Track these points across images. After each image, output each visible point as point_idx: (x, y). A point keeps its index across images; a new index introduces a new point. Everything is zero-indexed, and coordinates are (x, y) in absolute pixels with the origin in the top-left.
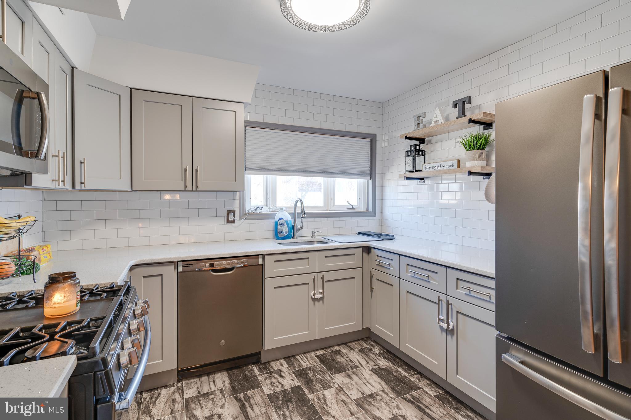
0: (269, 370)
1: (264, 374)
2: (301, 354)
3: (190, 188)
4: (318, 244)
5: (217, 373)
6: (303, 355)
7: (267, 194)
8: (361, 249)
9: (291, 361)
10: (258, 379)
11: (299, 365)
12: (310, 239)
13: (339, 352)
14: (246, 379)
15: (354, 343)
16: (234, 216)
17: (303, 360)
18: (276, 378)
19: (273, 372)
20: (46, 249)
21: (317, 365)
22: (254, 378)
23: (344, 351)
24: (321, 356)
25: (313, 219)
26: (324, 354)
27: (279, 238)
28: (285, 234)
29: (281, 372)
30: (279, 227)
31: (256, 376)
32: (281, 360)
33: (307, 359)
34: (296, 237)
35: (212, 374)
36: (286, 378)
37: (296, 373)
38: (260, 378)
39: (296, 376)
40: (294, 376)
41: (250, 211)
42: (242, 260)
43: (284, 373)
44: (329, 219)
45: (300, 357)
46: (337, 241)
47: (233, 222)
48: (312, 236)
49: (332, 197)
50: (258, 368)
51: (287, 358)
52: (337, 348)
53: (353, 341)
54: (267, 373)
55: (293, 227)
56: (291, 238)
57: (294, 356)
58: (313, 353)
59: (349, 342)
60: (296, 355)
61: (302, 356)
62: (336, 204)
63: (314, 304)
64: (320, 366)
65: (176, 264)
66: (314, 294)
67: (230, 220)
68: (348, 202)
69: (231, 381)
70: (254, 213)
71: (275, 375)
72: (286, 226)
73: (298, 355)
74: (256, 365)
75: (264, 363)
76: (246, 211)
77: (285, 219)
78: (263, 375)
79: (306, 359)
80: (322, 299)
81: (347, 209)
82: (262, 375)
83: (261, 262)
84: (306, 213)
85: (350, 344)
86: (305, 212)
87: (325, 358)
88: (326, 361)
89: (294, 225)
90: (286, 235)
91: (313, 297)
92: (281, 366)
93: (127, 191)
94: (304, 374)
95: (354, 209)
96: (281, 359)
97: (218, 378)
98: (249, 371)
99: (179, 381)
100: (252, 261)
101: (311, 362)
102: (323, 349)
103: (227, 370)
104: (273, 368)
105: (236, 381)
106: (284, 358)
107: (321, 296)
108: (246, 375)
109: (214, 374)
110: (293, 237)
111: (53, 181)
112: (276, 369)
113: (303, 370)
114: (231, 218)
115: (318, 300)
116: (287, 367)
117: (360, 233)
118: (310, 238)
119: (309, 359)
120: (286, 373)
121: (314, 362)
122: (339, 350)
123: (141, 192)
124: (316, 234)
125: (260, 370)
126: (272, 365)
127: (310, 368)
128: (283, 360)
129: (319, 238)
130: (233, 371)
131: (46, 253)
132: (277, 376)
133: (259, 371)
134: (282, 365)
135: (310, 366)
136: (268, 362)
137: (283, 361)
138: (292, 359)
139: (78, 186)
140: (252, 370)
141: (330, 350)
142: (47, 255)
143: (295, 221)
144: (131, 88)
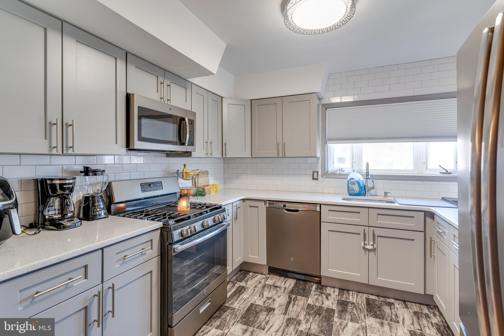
0: (323, 291)
1: (317, 292)
2: (355, 291)
3: (280, 156)
4: (387, 203)
5: (291, 279)
6: (356, 293)
7: (353, 159)
8: (423, 213)
9: (343, 293)
10: (311, 292)
11: (347, 298)
12: (382, 198)
13: (390, 305)
14: (304, 289)
15: (414, 304)
16: (318, 175)
17: (352, 296)
18: (322, 297)
19: (324, 293)
20: (215, 186)
21: (361, 304)
22: (309, 291)
23: (397, 305)
24: (371, 300)
25: (389, 181)
26: (375, 300)
27: (350, 195)
28: (355, 191)
29: (329, 296)
30: (350, 185)
31: (311, 290)
32: (336, 289)
33: (357, 297)
34: (368, 195)
35: (288, 278)
36: (330, 301)
37: (340, 301)
38: (313, 293)
39: (337, 303)
40: (336, 302)
41: (331, 172)
42: (304, 206)
43: (331, 297)
44: (408, 182)
45: (353, 293)
46: (401, 203)
47: (317, 179)
48: (385, 196)
49: (424, 161)
50: (316, 286)
51: (342, 290)
52: (392, 301)
53: (415, 303)
54: (319, 292)
55: (365, 186)
56: (363, 196)
57: (348, 291)
58: (367, 295)
59: (410, 302)
60: (351, 291)
61: (355, 293)
62: (429, 168)
63: (365, 253)
64: (363, 305)
65: (265, 201)
66: (365, 244)
67: (314, 177)
68: (440, 166)
69: (294, 286)
70: (334, 173)
71: (324, 295)
72: (356, 185)
73: (352, 291)
74: (317, 284)
75: (323, 286)
76: (329, 172)
77: (356, 179)
78: (316, 292)
79: (356, 297)
80: (374, 250)
81: (440, 173)
82: (315, 291)
83: (318, 209)
84: (371, 175)
85: (409, 303)
86: (370, 174)
87: (374, 303)
88: (372, 305)
89: (365, 185)
90: (357, 192)
91: (363, 246)
92: (332, 292)
93: (249, 158)
94: (345, 305)
95: (450, 173)
96: (337, 288)
97: (289, 281)
98: (309, 286)
99: (269, 274)
100: (312, 207)
101: (358, 300)
102: (378, 296)
103: (297, 279)
104: (326, 291)
105: (298, 287)
106: (339, 289)
107: (372, 247)
108: (305, 287)
109: (289, 278)
110: (365, 195)
111: (206, 154)
112: (328, 292)
113: (347, 302)
114: (315, 176)
115: (369, 250)
116: (337, 295)
117: (443, 199)
118: (383, 197)
119: (359, 297)
120: (332, 298)
121: (360, 301)
122: (393, 303)
124: (389, 194)
125: (317, 289)
126: (327, 289)
127: (353, 303)
128: (338, 289)
129: (392, 199)
130: (300, 281)
131: (215, 188)
132: (324, 297)
133: (315, 288)
134: (334, 292)
135: (355, 301)
136: (326, 286)
137: (337, 291)
138: (345, 292)
139: (224, 156)
140: (312, 286)
141: (384, 299)
143: (366, 182)
144: (251, 100)
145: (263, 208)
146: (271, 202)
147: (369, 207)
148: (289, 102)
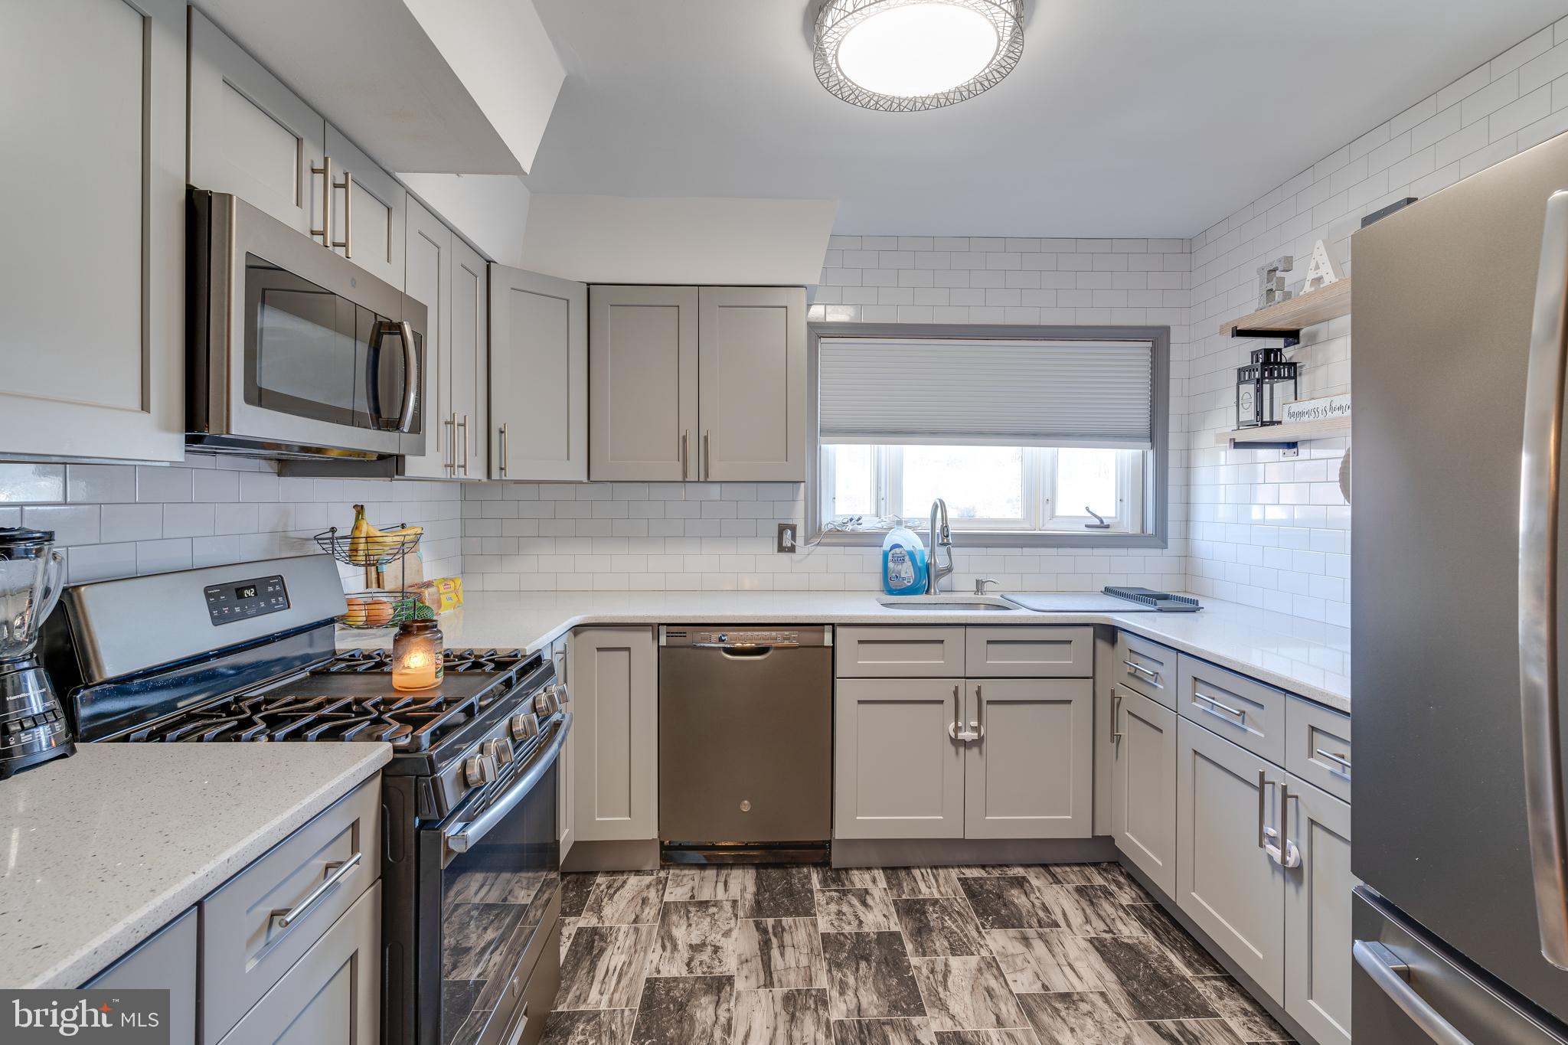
0: (843, 885)
1: (830, 891)
2: (926, 867)
3: (692, 476)
4: (987, 609)
5: (737, 869)
6: (929, 871)
7: (878, 488)
8: (1091, 630)
9: (898, 878)
10: (813, 898)
11: (913, 889)
12: (970, 597)
13: (1020, 883)
14: (790, 892)
15: (1068, 869)
16: (794, 537)
17: (925, 881)
18: (851, 905)
19: (849, 891)
20: (452, 585)
21: (956, 899)
22: (806, 895)
23: (1035, 882)
24: (973, 882)
26: (981, 878)
27: (891, 592)
28: (906, 582)
29: (867, 896)
30: (891, 565)
31: (811, 892)
32: (876, 871)
33: (937, 881)
34: (935, 591)
35: (727, 869)
36: (874, 909)
37: (900, 904)
38: (819, 898)
39: (898, 912)
40: (893, 909)
41: (830, 526)
42: (786, 633)
43: (874, 899)
44: (1026, 550)
45: (922, 873)
46: (1031, 607)
47: (792, 549)
48: (978, 591)
49: (1048, 496)
50: (820, 876)
51: (892, 871)
52: (1019, 871)
53: (1069, 865)
54: (835, 891)
55: (928, 567)
56: (922, 593)
57: (908, 869)
58: (957, 870)
59: (1057, 865)
60: (914, 867)
61: (927, 872)
62: (1058, 513)
63: (957, 753)
64: (962, 902)
65: (655, 628)
66: (957, 729)
67: (784, 545)
68: (1087, 509)
69: (758, 890)
70: (838, 531)
71: (853, 898)
72: (908, 564)
73: (919, 868)
74: (819, 869)
75: (837, 870)
76: (823, 527)
77: (907, 547)
78: (827, 894)
79: (933, 881)
80: (978, 742)
81: (1086, 526)
82: (824, 892)
83: (827, 640)
84: (953, 534)
85: (1058, 870)
86: (951, 531)
87: (981, 887)
88: (981, 894)
89: (929, 562)
90: (909, 584)
91: (953, 735)
92: (871, 884)
93: (581, 482)
94: (917, 911)
95: (1108, 527)
96: (877, 868)
97: (735, 878)
98: (800, 879)
99: (662, 868)
100: (809, 637)
101: (943, 890)
102: (983, 867)
103: (758, 866)
104: (852, 883)
105: (769, 891)
106: (884, 869)
107: (974, 735)
108: (791, 885)
109: (731, 869)
110: (928, 592)
111: (446, 466)
112: (858, 886)
113: (918, 902)
114: (787, 542)
115: (966, 744)
116: (885, 889)
117: (1109, 591)
118: (972, 595)
119: (941, 881)
120: (878, 900)
121: (950, 891)
122: (1024, 878)
123: (614, 484)
124: (987, 587)
125: (824, 882)
126: (853, 878)
127: (935, 902)
128: (881, 871)
129: (995, 598)
130: (769, 871)
131: (452, 592)
132: (855, 901)
133: (820, 883)
134: (874, 881)
135: (937, 896)
136: (847, 870)
137: (879, 875)
138: (903, 874)
139: (495, 475)
140: (808, 877)
141: (1000, 872)
142: (453, 595)
143: (932, 552)
144: (588, 284)
145: (645, 648)
146: (676, 628)
147: (966, 625)
148: (720, 306)
